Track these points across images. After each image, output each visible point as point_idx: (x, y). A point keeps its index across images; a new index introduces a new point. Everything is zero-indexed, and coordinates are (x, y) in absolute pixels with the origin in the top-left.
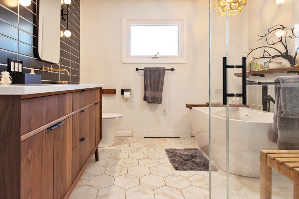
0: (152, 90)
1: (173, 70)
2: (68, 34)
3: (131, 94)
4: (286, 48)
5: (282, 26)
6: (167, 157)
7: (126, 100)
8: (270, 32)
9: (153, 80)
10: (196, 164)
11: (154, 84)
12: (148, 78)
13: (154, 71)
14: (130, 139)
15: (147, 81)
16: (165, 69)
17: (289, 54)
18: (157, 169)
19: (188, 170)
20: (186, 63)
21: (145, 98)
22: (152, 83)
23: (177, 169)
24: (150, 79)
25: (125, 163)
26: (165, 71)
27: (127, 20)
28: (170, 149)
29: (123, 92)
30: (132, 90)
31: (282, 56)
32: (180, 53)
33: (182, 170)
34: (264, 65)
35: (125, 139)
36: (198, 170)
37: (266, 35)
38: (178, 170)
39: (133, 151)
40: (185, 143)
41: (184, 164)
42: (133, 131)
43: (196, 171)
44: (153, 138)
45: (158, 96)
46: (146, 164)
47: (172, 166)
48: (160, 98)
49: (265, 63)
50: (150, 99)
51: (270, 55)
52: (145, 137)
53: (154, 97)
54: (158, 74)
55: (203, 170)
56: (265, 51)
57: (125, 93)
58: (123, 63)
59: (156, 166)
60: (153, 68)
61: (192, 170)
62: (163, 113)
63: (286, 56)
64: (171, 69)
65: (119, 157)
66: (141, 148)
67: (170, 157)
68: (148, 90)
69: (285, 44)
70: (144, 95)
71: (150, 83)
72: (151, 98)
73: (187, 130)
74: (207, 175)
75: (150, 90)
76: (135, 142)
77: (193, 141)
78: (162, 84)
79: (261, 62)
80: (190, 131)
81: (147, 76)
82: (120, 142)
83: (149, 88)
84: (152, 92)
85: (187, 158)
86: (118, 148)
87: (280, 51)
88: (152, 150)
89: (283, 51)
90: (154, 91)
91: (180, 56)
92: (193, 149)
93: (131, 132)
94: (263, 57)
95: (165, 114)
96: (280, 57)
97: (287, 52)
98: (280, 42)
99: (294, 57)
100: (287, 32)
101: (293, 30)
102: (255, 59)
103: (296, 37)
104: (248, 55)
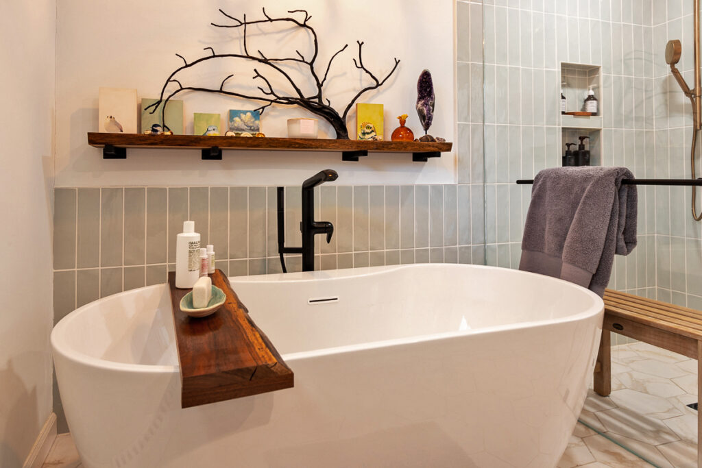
4: (320, 86)
8: (270, 20)
31: (305, 103)
37: (245, 23)
49: (233, 114)
51: (272, 93)
56: (259, 75)
79: (221, 107)
87: (298, 87)
89: (309, 91)
94: (221, 91)
96: (296, 105)
97: (319, 96)
98: (304, 61)
99: (341, 115)
100: (347, 46)
101: (360, 46)
102: (182, 89)
103: (362, 67)
104: (187, 66)
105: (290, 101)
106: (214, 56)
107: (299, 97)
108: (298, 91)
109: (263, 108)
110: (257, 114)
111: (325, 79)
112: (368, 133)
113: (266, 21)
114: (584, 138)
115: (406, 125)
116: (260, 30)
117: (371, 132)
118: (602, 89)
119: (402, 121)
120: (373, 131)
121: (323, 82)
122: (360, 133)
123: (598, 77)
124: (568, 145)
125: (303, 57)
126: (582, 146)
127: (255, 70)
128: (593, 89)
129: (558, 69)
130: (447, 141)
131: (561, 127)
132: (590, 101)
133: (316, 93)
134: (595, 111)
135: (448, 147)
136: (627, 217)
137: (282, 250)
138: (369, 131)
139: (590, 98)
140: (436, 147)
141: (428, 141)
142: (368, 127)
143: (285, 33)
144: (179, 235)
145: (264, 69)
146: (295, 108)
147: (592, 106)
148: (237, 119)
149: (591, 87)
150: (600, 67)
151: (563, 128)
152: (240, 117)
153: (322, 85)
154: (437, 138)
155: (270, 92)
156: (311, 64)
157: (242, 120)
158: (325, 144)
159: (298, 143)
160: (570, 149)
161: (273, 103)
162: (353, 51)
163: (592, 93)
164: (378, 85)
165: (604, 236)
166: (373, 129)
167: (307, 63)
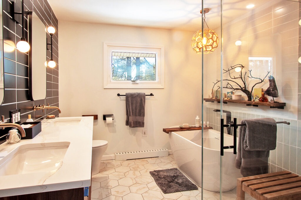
0: (134, 115)
1: (151, 95)
2: (52, 64)
3: (113, 119)
4: (245, 84)
5: (242, 65)
6: (154, 180)
7: (109, 125)
8: (233, 69)
9: (134, 106)
10: (180, 185)
11: (136, 109)
12: (130, 104)
13: (136, 96)
14: (114, 162)
15: (129, 106)
16: (146, 94)
17: (246, 89)
18: (149, 195)
19: (175, 192)
20: (163, 89)
21: (128, 123)
22: (134, 108)
23: (165, 192)
24: (132, 104)
25: (118, 192)
26: (146, 96)
27: (108, 46)
28: (154, 171)
29: (105, 117)
30: (114, 115)
31: (242, 89)
32: (158, 79)
33: (170, 193)
34: (227, 94)
35: (109, 163)
36: (183, 191)
37: (229, 70)
38: (167, 193)
39: (121, 177)
40: (165, 162)
41: (170, 187)
42: (116, 154)
43: (181, 192)
44: (134, 160)
45: (140, 121)
46: (137, 190)
47: (160, 189)
48: (142, 122)
49: (228, 93)
50: (133, 124)
51: (232, 88)
52: (127, 160)
53: (136, 122)
54: (139, 100)
55: (187, 190)
56: (228, 83)
57: (107, 118)
58: (104, 89)
59: (146, 192)
60: (134, 94)
61: (178, 192)
62: (144, 135)
63: (245, 91)
64: (150, 94)
65: (109, 186)
66: (127, 173)
67: (156, 180)
68: (130, 115)
69: (244, 80)
70: (126, 120)
71: (132, 109)
72: (133, 122)
73: (164, 150)
74: (190, 195)
75: (132, 115)
76: (119, 166)
77: (171, 160)
78: (144, 109)
79: (225, 91)
80: (167, 150)
81: (129, 102)
82: (104, 168)
83: (131, 114)
84: (134, 117)
85: (171, 180)
86: (105, 176)
88: (137, 173)
89: (243, 86)
90: (136, 115)
91: (158, 82)
92: (173, 169)
93: (114, 155)
94: (226, 88)
95: (145, 136)
97: (245, 87)
98: (240, 78)
99: (250, 92)
100: (246, 72)
101: (250, 71)
102: (220, 88)
103: (253, 77)
104: (215, 84)
105: (238, 89)
106: (219, 81)
107: (240, 88)
108: (240, 86)
109: (232, 91)
110: (232, 93)
119: (263, 95)
120: (258, 97)
125: (240, 76)
138: (257, 97)
142: (257, 96)
156: (242, 78)
164: (262, 81)
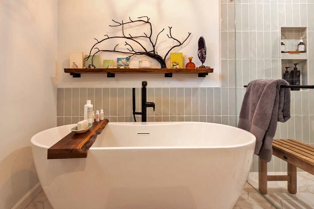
8: (133, 22)
31: (148, 54)
34: (118, 62)
37: (123, 24)
49: (119, 59)
56: (127, 44)
94: (114, 51)
96: (144, 55)
97: (154, 51)
98: (147, 37)
99: (163, 58)
100: (164, 29)
101: (170, 29)
102: (99, 51)
103: (172, 37)
104: (99, 43)
105: (141, 53)
106: (109, 38)
107: (145, 52)
108: (145, 49)
109: (130, 57)
110: (128, 59)
111: (156, 44)
112: (175, 65)
113: (130, 22)
114: (297, 64)
115: (192, 61)
116: (130, 26)
117: (177, 65)
118: (308, 39)
119: (190, 60)
120: (177, 64)
121: (155, 45)
122: (172, 66)
123: (306, 33)
124: (287, 68)
125: (146, 35)
126: (296, 69)
127: (126, 42)
128: (303, 39)
129: (279, 31)
130: (211, 68)
131: (281, 59)
132: (301, 45)
133: (153, 50)
134: (303, 50)
135: (212, 71)
136: (284, 104)
137: (135, 113)
138: (176, 64)
139: (301, 44)
140: (205, 71)
141: (203, 68)
142: (175, 63)
143: (140, 26)
144: (85, 105)
145: (129, 41)
146: (144, 56)
147: (302, 48)
148: (120, 61)
149: (301, 38)
150: (306, 27)
151: (282, 60)
152: (121, 61)
153: (155, 46)
154: (206, 67)
155: (132, 50)
156: (150, 38)
157: (122, 62)
158: (153, 71)
159: (141, 70)
160: (288, 70)
161: (134, 55)
162: (167, 31)
163: (301, 41)
164: (181, 44)
165: (271, 113)
166: (178, 63)
167: (148, 37)
